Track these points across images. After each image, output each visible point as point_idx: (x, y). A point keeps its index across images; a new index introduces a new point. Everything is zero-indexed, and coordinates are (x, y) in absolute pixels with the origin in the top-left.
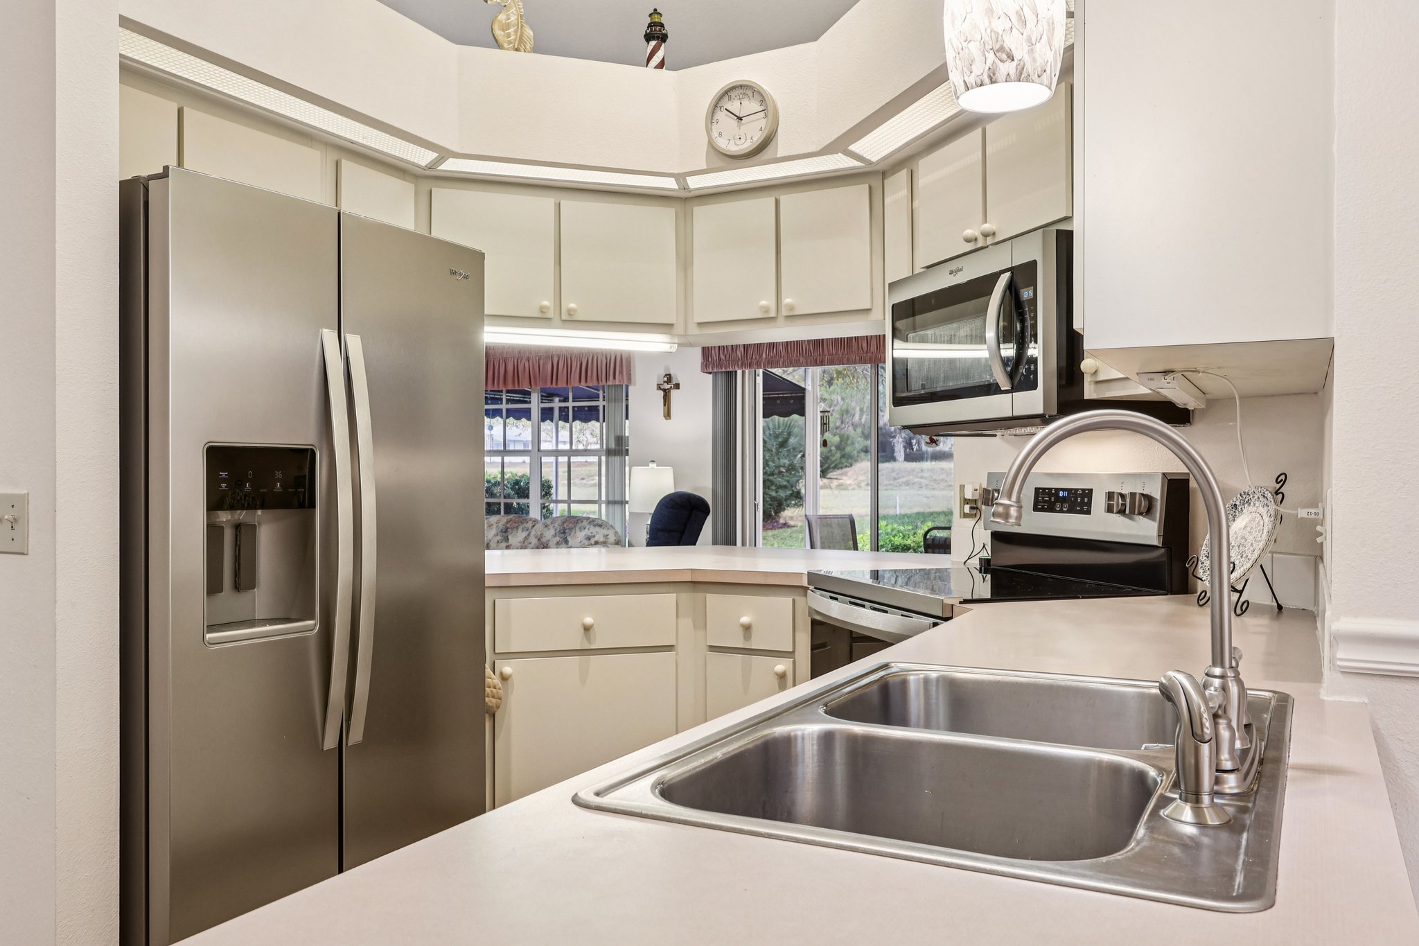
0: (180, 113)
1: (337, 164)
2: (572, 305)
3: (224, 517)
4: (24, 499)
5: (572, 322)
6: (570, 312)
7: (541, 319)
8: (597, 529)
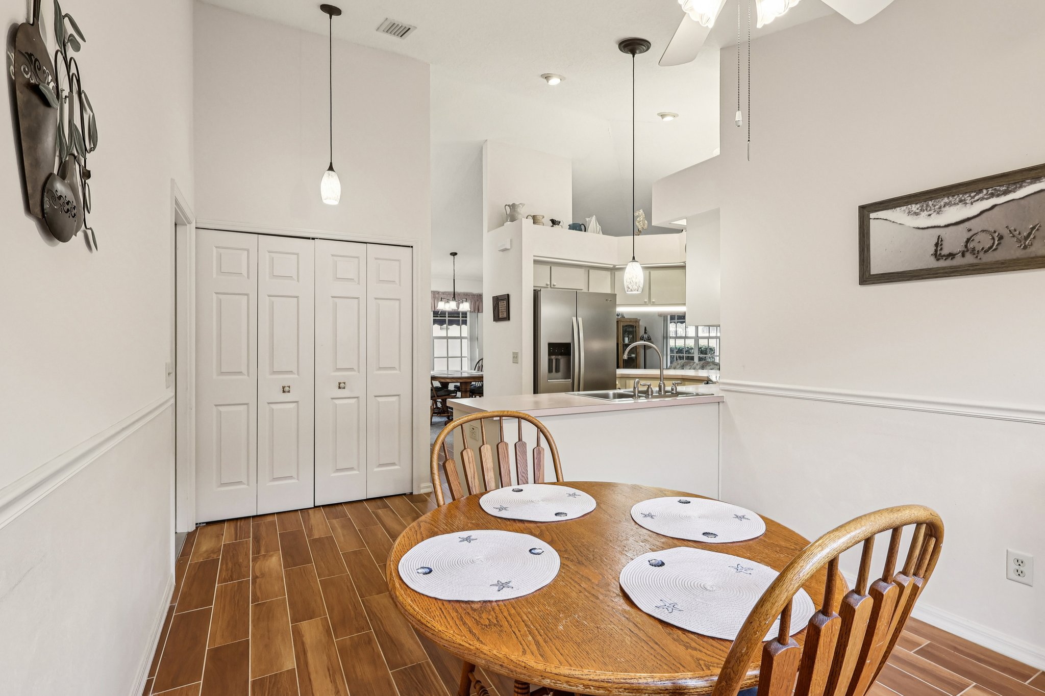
0: (551, 268)
1: (589, 271)
2: (654, 300)
3: (553, 357)
4: (518, 353)
5: (654, 304)
6: (653, 302)
7: (645, 304)
8: (715, 366)
